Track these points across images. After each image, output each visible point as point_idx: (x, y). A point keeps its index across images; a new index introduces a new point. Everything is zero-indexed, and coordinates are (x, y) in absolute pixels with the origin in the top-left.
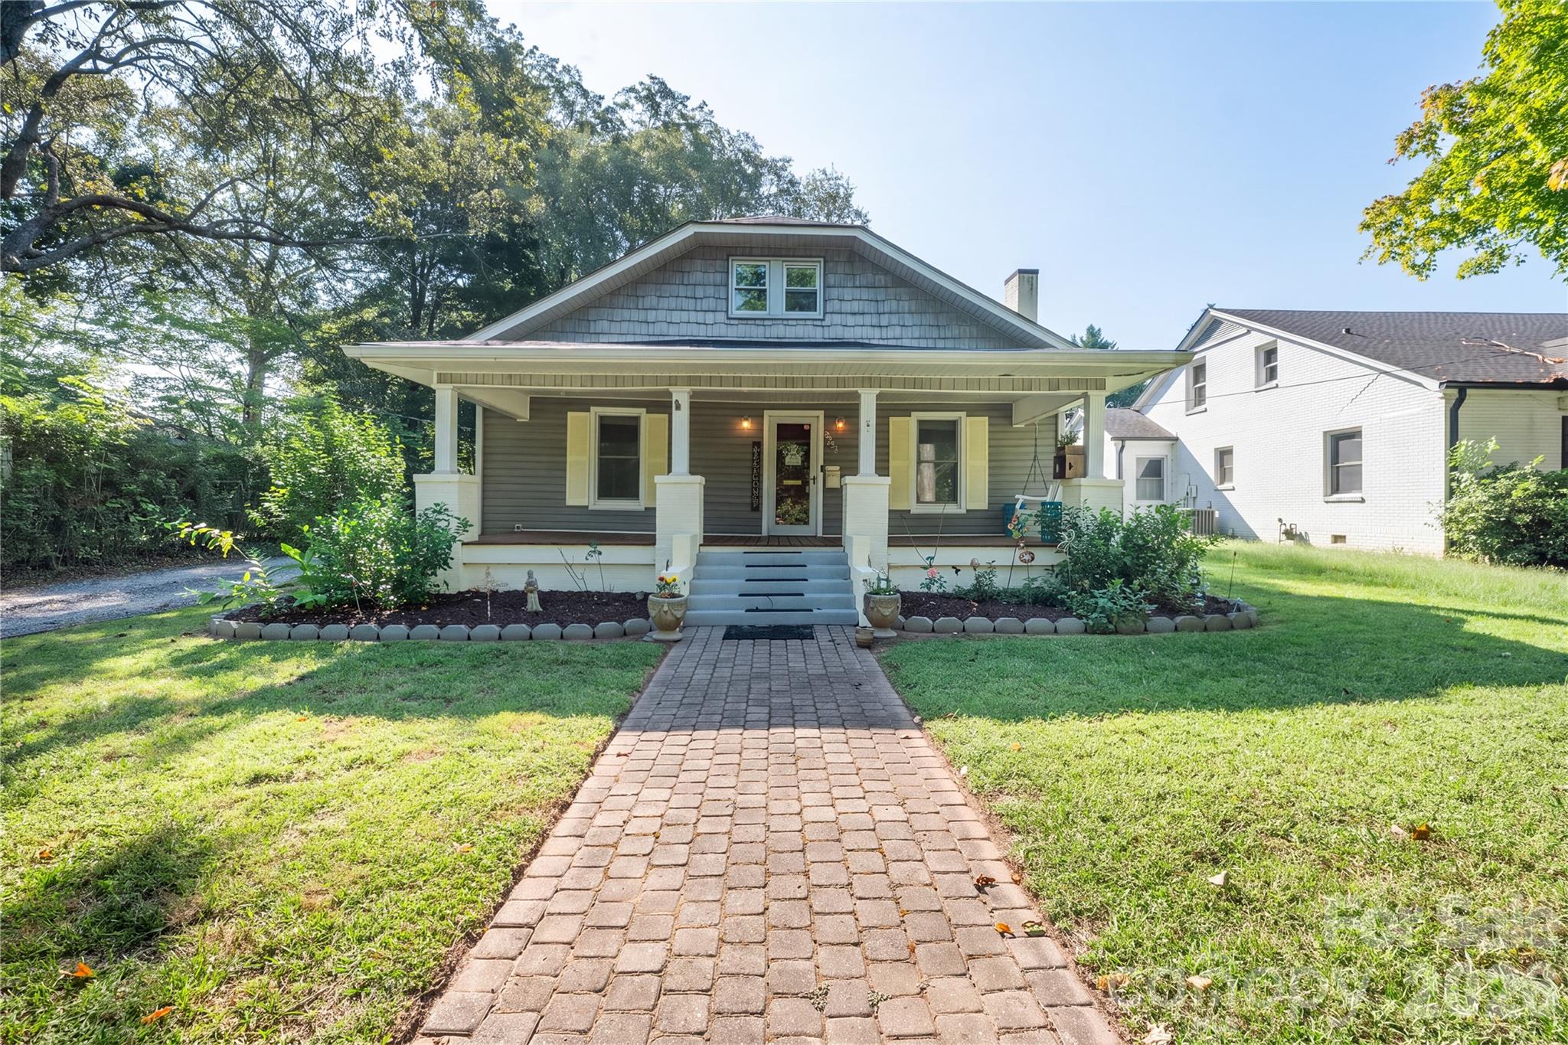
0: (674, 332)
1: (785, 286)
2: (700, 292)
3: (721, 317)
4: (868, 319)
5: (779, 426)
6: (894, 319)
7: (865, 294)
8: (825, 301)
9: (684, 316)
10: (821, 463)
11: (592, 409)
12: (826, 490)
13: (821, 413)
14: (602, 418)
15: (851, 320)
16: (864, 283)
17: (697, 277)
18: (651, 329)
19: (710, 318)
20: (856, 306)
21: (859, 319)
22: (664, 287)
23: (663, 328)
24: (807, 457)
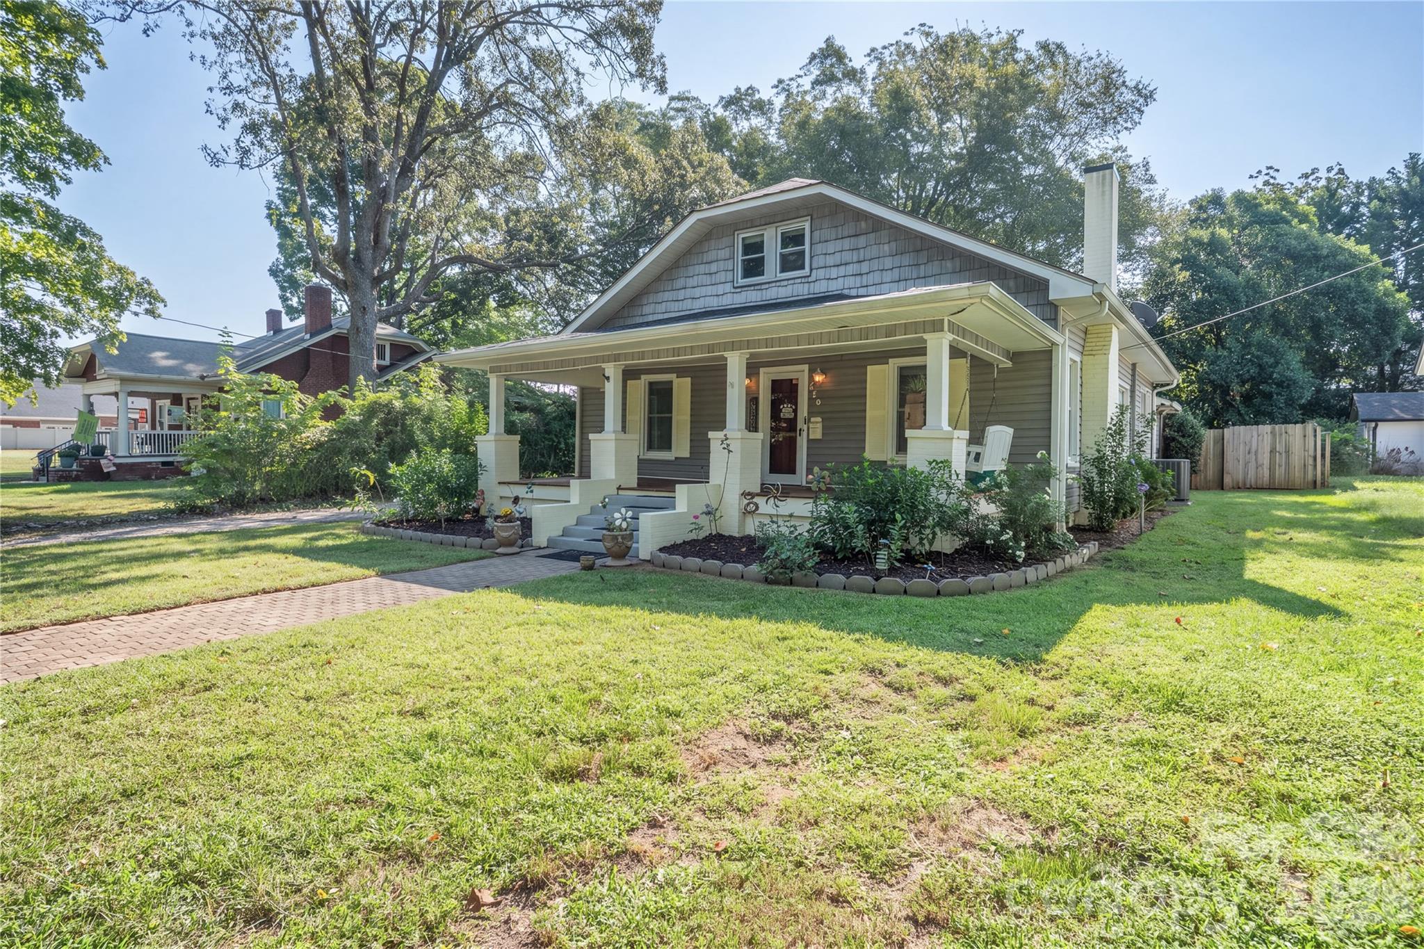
0: (698, 306)
1: (779, 250)
2: (714, 268)
3: (728, 287)
4: (851, 269)
5: (774, 382)
6: (875, 265)
7: (847, 243)
8: (811, 257)
9: (703, 291)
10: (806, 414)
11: (643, 377)
12: (809, 441)
13: (806, 367)
14: (651, 384)
15: (834, 273)
16: (846, 234)
17: (712, 255)
18: (680, 305)
19: (720, 289)
20: (836, 259)
21: (842, 271)
22: (691, 268)
23: (688, 305)
24: (795, 411)
